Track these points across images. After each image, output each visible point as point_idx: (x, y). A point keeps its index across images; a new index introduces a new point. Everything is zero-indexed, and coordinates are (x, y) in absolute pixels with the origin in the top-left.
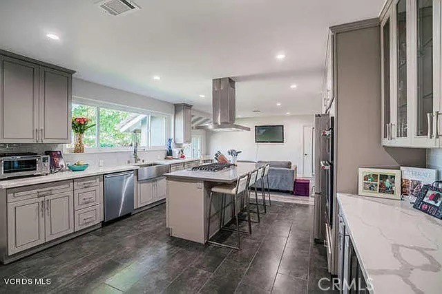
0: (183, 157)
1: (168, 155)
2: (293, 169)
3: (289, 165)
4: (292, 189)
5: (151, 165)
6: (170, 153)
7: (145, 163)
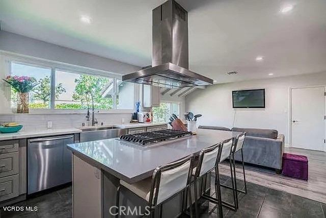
0: (148, 121)
1: (133, 119)
2: (279, 139)
3: (274, 134)
4: (278, 166)
5: (111, 128)
6: (135, 117)
7: (104, 126)
